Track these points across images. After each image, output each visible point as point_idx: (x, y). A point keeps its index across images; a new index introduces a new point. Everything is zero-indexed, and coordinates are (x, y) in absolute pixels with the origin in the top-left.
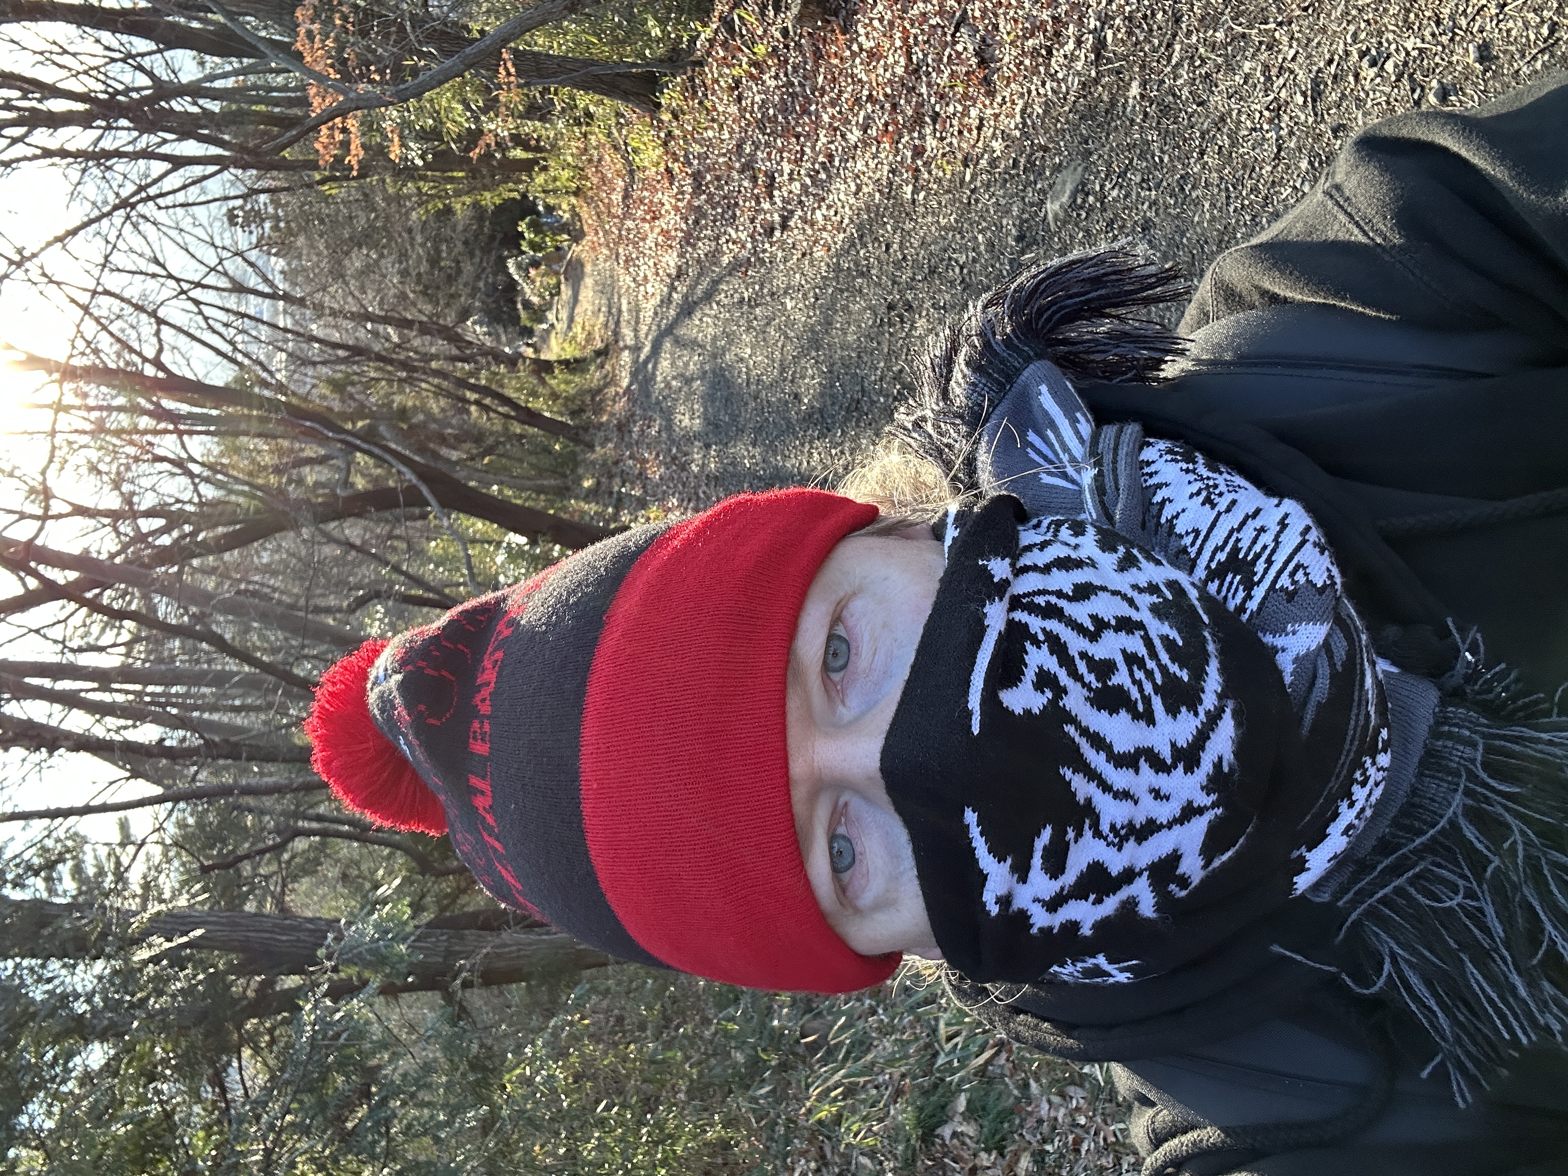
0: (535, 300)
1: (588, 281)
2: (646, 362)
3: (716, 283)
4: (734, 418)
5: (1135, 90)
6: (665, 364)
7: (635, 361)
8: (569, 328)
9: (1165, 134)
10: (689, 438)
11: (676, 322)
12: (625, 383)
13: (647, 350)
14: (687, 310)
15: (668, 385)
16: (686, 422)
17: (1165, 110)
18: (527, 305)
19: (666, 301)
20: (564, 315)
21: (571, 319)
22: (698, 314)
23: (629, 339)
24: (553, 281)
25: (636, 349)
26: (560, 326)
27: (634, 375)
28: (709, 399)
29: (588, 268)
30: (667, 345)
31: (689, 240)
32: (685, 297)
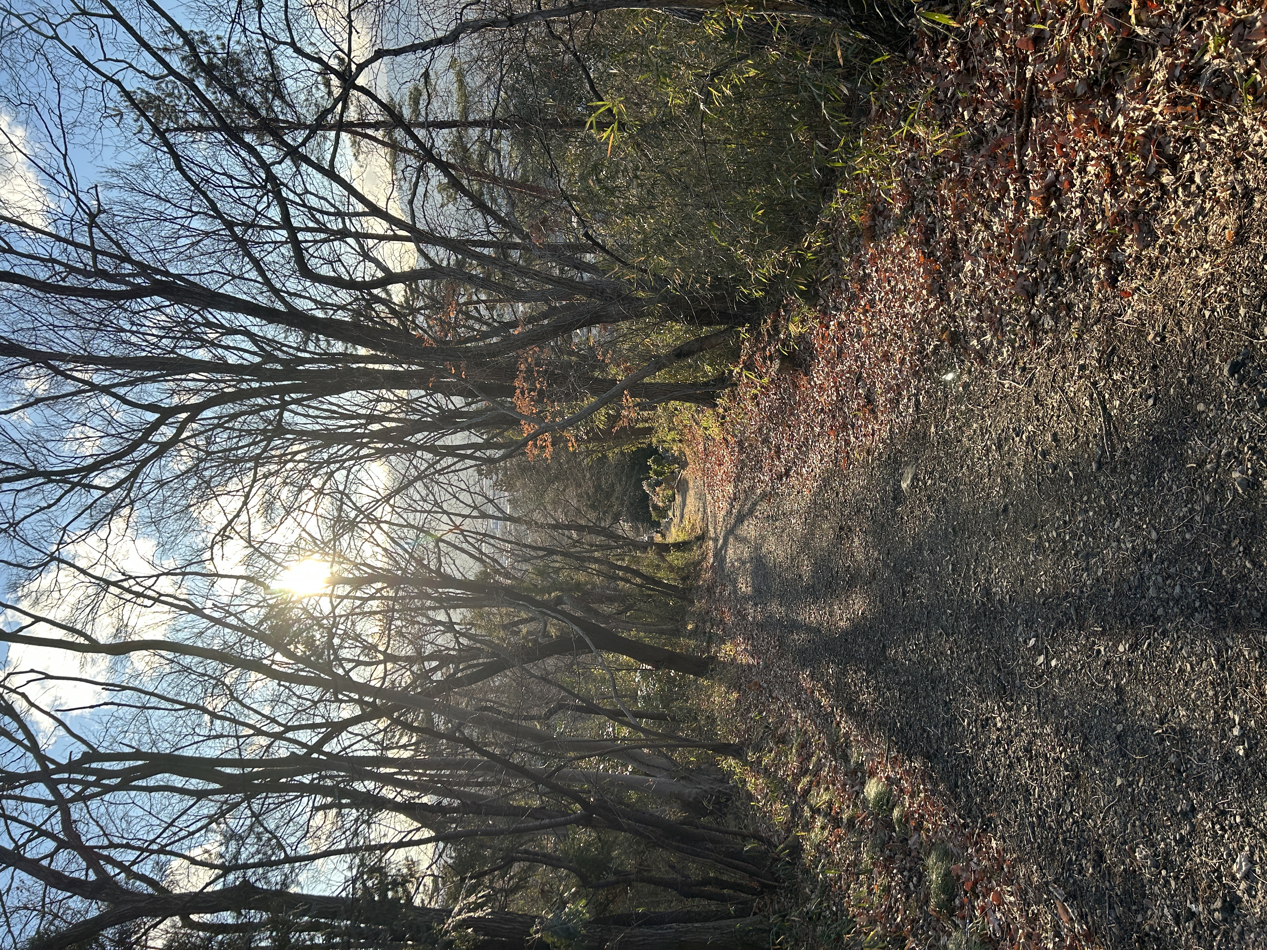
0: (661, 504)
1: (691, 492)
2: (721, 549)
3: (754, 504)
4: (769, 588)
5: (933, 429)
6: (730, 552)
7: (716, 547)
8: (681, 521)
9: (947, 454)
10: (746, 598)
11: (735, 526)
12: (711, 561)
13: (721, 541)
14: (740, 519)
15: (733, 565)
16: (744, 589)
17: (945, 442)
18: (656, 507)
19: (729, 513)
20: (678, 513)
21: (682, 516)
22: (746, 523)
23: (712, 534)
24: (670, 493)
25: (716, 540)
26: (676, 520)
27: (715, 556)
28: (755, 574)
29: (691, 485)
30: (731, 540)
31: (738, 479)
32: (739, 512)
